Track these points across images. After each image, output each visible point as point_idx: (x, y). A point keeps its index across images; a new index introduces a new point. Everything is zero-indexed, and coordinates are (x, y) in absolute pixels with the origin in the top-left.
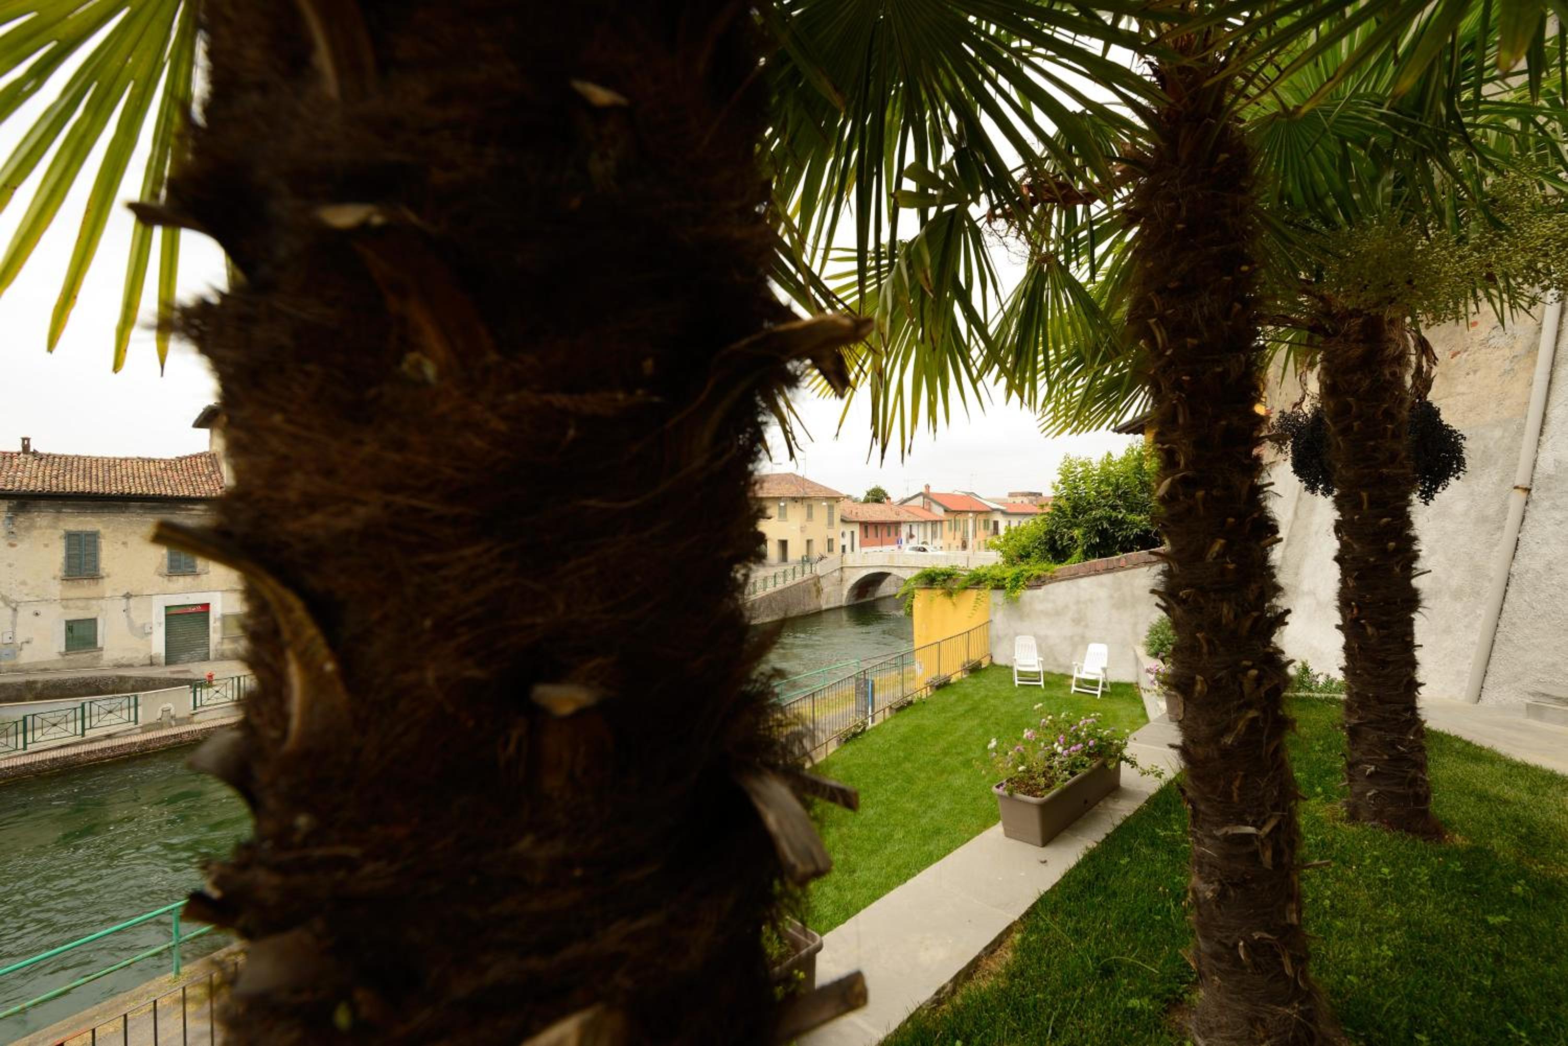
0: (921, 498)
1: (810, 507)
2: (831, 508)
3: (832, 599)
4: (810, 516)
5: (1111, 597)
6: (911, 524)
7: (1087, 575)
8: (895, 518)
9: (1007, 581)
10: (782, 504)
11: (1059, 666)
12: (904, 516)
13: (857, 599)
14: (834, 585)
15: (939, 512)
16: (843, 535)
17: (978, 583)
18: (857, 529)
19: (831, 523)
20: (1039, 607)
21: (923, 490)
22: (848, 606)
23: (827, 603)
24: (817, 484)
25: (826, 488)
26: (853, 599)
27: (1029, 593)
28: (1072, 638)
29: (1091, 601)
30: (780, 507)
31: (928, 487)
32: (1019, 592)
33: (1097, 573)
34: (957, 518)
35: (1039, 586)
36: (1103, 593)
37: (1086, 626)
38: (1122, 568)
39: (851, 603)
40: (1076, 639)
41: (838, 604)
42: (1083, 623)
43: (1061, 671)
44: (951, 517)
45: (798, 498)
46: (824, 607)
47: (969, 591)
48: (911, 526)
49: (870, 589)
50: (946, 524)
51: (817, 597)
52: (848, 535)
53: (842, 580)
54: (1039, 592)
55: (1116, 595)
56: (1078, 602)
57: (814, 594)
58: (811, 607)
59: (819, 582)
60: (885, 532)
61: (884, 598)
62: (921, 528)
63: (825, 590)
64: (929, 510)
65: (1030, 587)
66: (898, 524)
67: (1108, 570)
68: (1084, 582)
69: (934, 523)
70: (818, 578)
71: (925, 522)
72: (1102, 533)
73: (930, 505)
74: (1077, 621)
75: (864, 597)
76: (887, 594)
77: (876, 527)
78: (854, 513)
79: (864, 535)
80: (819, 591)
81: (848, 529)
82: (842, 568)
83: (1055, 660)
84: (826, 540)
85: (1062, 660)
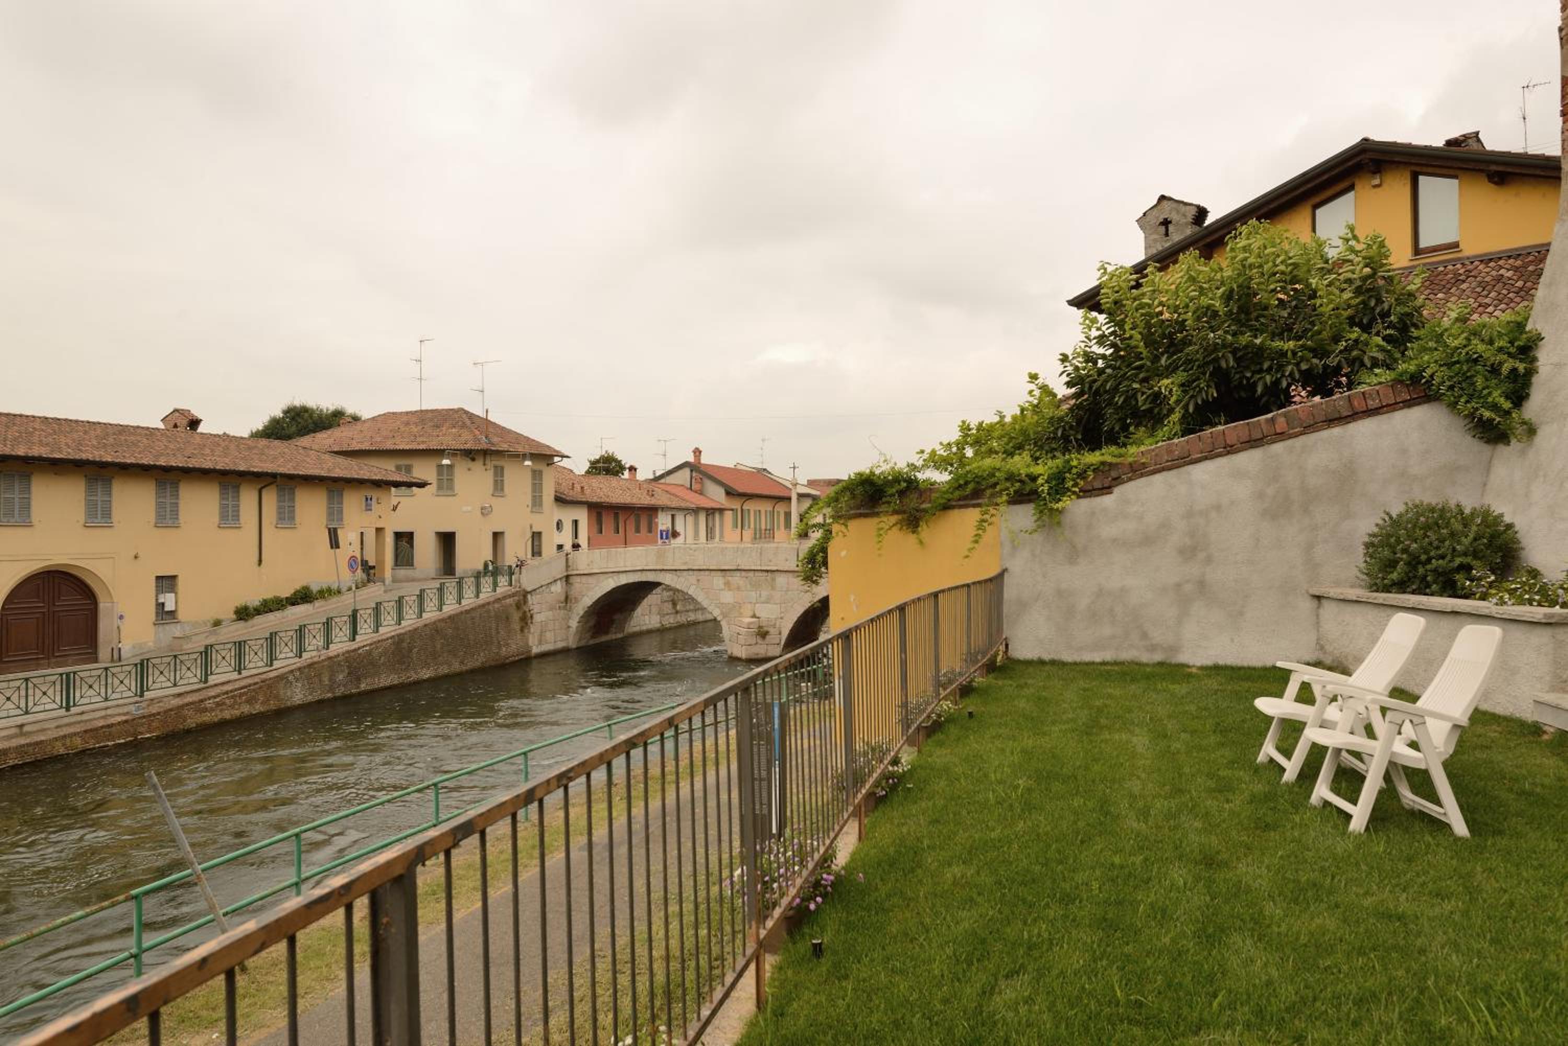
0: (687, 471)
1: (499, 472)
2: (537, 475)
3: (549, 636)
4: (499, 487)
5: (1261, 495)
6: (673, 511)
7: (1210, 455)
8: (646, 501)
9: (1040, 481)
10: (446, 462)
11: (1153, 648)
12: (661, 499)
13: (593, 637)
14: (551, 609)
15: (716, 495)
16: (559, 525)
17: (977, 494)
18: (582, 515)
19: (537, 502)
20: (1108, 531)
21: (691, 459)
22: (577, 648)
23: (540, 643)
24: (509, 432)
25: (528, 439)
26: (588, 635)
27: (1085, 504)
28: (1178, 586)
29: (1218, 508)
30: (440, 467)
31: (697, 452)
32: (1066, 503)
33: (1230, 450)
34: (745, 507)
35: (1106, 490)
36: (1242, 490)
37: (1209, 560)
38: (1281, 436)
39: (583, 643)
40: (1188, 588)
41: (560, 645)
42: (1202, 556)
43: (1158, 657)
44: (736, 504)
45: (478, 452)
46: (535, 650)
47: (955, 514)
48: (673, 516)
49: (617, 617)
50: (728, 515)
51: (522, 630)
52: (568, 527)
53: (567, 598)
54: (1106, 501)
55: (1270, 491)
56: (1189, 514)
57: (516, 626)
58: (511, 649)
59: (525, 601)
60: (631, 527)
61: (641, 634)
62: (690, 519)
63: (538, 618)
64: (701, 493)
65: (1087, 493)
66: (652, 511)
67: (1253, 443)
68: (1202, 472)
69: (711, 512)
70: (525, 594)
71: (696, 511)
72: (1221, 377)
73: (702, 483)
74: (1188, 552)
75: (607, 633)
76: (644, 628)
77: (616, 516)
78: (578, 487)
79: (595, 528)
80: (526, 620)
81: (567, 515)
82: (567, 577)
83: (1145, 636)
84: (529, 535)
85: (1158, 635)
